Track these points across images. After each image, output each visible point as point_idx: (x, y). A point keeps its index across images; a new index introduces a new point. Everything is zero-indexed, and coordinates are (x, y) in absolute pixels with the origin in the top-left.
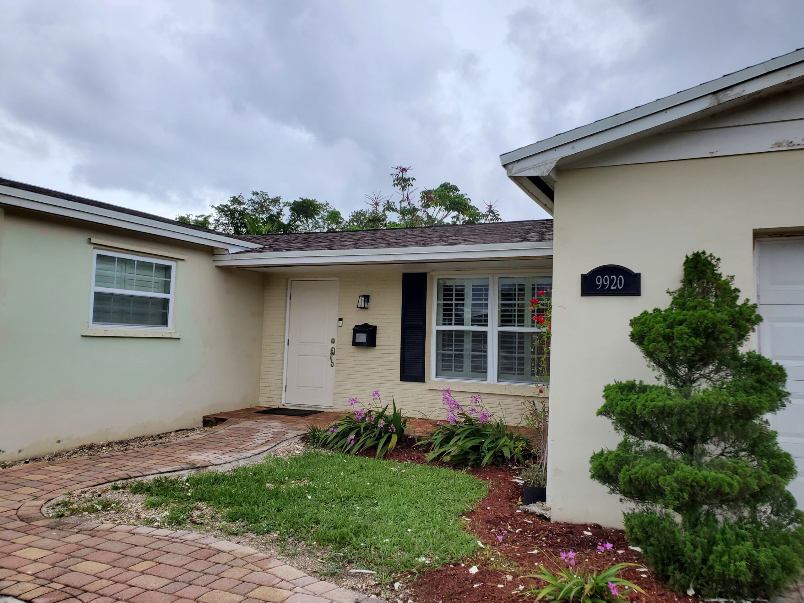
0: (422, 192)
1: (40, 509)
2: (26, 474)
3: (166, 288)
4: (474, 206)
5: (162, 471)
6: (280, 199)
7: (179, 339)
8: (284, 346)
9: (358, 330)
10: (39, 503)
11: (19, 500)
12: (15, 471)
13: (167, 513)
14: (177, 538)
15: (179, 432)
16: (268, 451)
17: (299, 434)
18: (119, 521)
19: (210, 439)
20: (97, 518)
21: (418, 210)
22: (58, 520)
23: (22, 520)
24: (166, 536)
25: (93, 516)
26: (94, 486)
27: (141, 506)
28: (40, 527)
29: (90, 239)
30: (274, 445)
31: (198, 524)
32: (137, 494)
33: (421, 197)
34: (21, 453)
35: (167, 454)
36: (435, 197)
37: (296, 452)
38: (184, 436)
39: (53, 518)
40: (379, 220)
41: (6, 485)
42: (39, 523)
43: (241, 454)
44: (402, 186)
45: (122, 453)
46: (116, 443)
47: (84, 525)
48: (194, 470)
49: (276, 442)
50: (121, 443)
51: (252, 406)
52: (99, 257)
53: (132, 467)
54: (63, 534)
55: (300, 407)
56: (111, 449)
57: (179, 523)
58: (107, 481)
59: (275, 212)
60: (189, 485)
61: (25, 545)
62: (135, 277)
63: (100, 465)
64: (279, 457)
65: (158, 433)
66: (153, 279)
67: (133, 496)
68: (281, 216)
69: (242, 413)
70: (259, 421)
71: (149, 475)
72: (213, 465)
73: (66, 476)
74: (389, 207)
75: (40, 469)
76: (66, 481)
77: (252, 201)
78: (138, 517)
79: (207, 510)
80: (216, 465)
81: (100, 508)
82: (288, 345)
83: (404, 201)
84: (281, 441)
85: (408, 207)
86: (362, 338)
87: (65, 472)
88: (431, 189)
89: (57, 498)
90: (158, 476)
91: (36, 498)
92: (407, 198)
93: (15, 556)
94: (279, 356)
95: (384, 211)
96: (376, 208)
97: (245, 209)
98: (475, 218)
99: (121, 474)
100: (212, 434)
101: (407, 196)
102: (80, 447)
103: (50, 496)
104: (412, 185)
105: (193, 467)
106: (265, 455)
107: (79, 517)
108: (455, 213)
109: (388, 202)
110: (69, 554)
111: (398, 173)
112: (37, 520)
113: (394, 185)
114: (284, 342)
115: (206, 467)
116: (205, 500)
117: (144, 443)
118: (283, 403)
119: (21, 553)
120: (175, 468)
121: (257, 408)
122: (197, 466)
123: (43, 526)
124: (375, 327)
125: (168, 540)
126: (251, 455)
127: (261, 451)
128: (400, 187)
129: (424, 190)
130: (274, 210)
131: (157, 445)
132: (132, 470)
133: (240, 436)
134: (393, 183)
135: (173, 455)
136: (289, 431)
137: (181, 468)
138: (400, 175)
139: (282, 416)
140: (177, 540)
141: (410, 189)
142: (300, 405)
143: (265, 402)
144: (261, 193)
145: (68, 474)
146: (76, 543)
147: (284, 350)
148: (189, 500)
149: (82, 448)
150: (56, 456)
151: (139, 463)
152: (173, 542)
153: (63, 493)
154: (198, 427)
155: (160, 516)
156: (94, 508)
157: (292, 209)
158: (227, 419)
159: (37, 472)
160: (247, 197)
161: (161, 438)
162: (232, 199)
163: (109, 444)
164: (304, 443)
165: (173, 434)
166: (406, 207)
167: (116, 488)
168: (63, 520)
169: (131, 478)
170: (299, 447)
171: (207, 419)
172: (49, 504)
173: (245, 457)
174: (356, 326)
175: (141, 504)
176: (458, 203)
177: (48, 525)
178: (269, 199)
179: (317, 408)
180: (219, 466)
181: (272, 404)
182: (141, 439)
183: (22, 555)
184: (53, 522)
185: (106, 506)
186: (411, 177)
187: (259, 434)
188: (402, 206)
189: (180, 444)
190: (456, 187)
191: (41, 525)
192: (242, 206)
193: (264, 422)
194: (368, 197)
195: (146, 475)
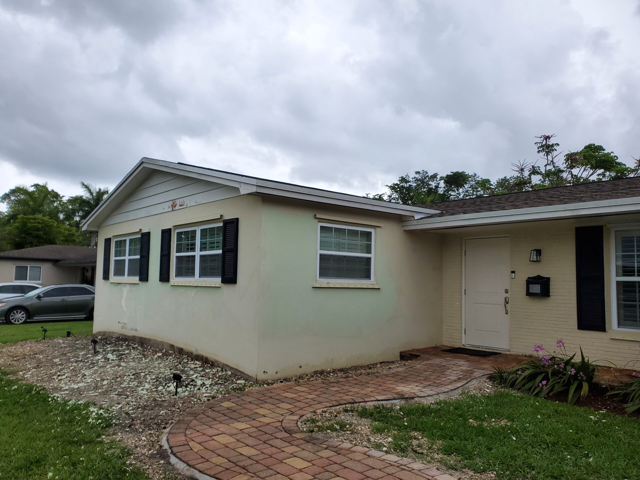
0: (567, 155)
1: (297, 423)
2: (283, 392)
3: (368, 250)
4: (621, 163)
5: (379, 399)
6: (437, 175)
7: (379, 289)
8: (461, 295)
9: (530, 281)
10: (296, 418)
11: (282, 413)
12: (275, 388)
13: (390, 439)
14: (405, 465)
15: (383, 364)
16: (462, 387)
17: (486, 373)
18: (355, 442)
19: (410, 373)
20: (338, 436)
21: (563, 171)
22: (310, 434)
23: (286, 431)
24: (395, 462)
25: (334, 434)
26: (330, 407)
27: (369, 430)
28: (299, 439)
29: (316, 215)
30: (466, 382)
31: (420, 453)
32: (363, 418)
33: (565, 160)
34: (277, 374)
35: (379, 383)
36: (580, 158)
37: (486, 390)
38: (388, 367)
39: (307, 432)
40: (525, 183)
41: (272, 399)
42: (298, 436)
43: (439, 388)
44: (546, 152)
45: (344, 380)
46: (339, 370)
47: (330, 442)
48: (404, 400)
49: (467, 379)
50: (341, 370)
51: (437, 345)
52: (322, 227)
53: (355, 393)
54: (316, 448)
55: (479, 348)
56: (336, 375)
57: (403, 450)
58: (339, 404)
59: (434, 186)
60: (403, 414)
61: (291, 454)
62: (346, 241)
63: (331, 389)
64: (472, 393)
65: (367, 364)
66: (359, 243)
67: (361, 419)
68: (438, 189)
69: (430, 350)
70: (447, 358)
71: (369, 401)
72: (418, 397)
73: (310, 396)
74: (534, 171)
75: (291, 388)
76: (310, 400)
77: (416, 179)
78: (369, 440)
79: (423, 440)
80: (421, 397)
81: (338, 427)
82: (465, 294)
83: (549, 164)
84: (471, 379)
85: (553, 169)
86: (536, 289)
87: (309, 393)
88: (575, 151)
89: (307, 415)
90: (376, 402)
91: (292, 414)
92: (552, 161)
93: (285, 463)
94: (458, 303)
95: (530, 175)
96: (522, 173)
97: (410, 185)
98: (623, 173)
99: (348, 398)
100: (411, 368)
101: (551, 160)
102: (315, 372)
103: (301, 412)
104: (556, 150)
105: (402, 397)
106: (460, 391)
107: (325, 434)
108: (601, 171)
109: (533, 167)
110: (323, 467)
111: (542, 141)
112: (296, 433)
113: (539, 152)
114: (461, 292)
115: (413, 398)
116: (420, 431)
117: (359, 371)
118: (463, 343)
119: (290, 462)
120: (389, 397)
121: (442, 347)
122: (405, 397)
123: (301, 439)
124: (548, 279)
125: (398, 467)
126: (448, 390)
127: (456, 387)
128: (544, 153)
129: (569, 152)
130: (433, 184)
131: (369, 374)
132: (356, 395)
133: (435, 372)
134: (538, 150)
135: (384, 385)
136: (476, 370)
137: (393, 398)
138: (544, 143)
139: (465, 355)
140: (405, 467)
141: (555, 153)
142: (479, 347)
143: (448, 342)
144: (422, 172)
145: (311, 394)
146: (327, 458)
147: (462, 298)
148: (406, 428)
149: (316, 372)
150: (299, 378)
151: (359, 390)
152: (403, 469)
153: (310, 411)
154: (396, 361)
155: (385, 440)
156: (334, 427)
157: (446, 182)
158: (419, 356)
159: (289, 390)
160: (412, 175)
161: (370, 368)
162: (400, 179)
163: (334, 371)
164: (492, 382)
165: (379, 366)
166: (551, 170)
167: (346, 411)
168: (314, 434)
169: (356, 403)
170: (488, 385)
171: (403, 354)
172: (302, 419)
173: (443, 392)
174: (529, 278)
175: (369, 428)
176: (604, 161)
177: (304, 438)
178: (428, 176)
179: (494, 350)
180: (423, 398)
181: (454, 344)
182: (355, 368)
183: (290, 463)
184: (307, 436)
185: (343, 426)
186: (555, 143)
187: (450, 371)
188: (547, 169)
189: (387, 376)
190: (601, 147)
191: (299, 438)
192: (408, 184)
193: (451, 360)
194: (513, 165)
195: (367, 402)
